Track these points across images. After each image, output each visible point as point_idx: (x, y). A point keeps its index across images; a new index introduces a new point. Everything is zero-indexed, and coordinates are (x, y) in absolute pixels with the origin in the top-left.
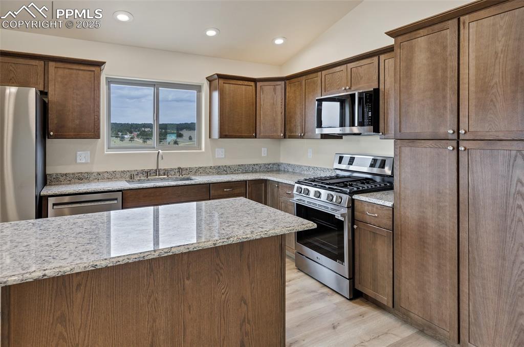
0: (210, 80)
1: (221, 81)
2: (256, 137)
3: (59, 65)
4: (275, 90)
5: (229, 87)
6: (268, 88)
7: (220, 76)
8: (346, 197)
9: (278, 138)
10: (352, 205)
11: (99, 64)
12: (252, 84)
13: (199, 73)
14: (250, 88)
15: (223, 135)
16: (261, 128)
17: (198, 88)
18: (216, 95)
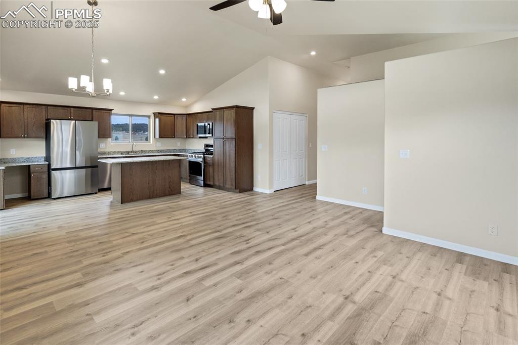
0: (154, 114)
1: (160, 115)
2: (174, 138)
3: (97, 111)
4: (182, 119)
5: (163, 117)
6: (179, 118)
7: (159, 113)
8: (202, 156)
9: (184, 138)
10: (204, 158)
11: (111, 110)
12: (173, 116)
13: (150, 111)
14: (172, 118)
15: (161, 137)
16: (176, 134)
17: (149, 117)
18: (157, 120)
